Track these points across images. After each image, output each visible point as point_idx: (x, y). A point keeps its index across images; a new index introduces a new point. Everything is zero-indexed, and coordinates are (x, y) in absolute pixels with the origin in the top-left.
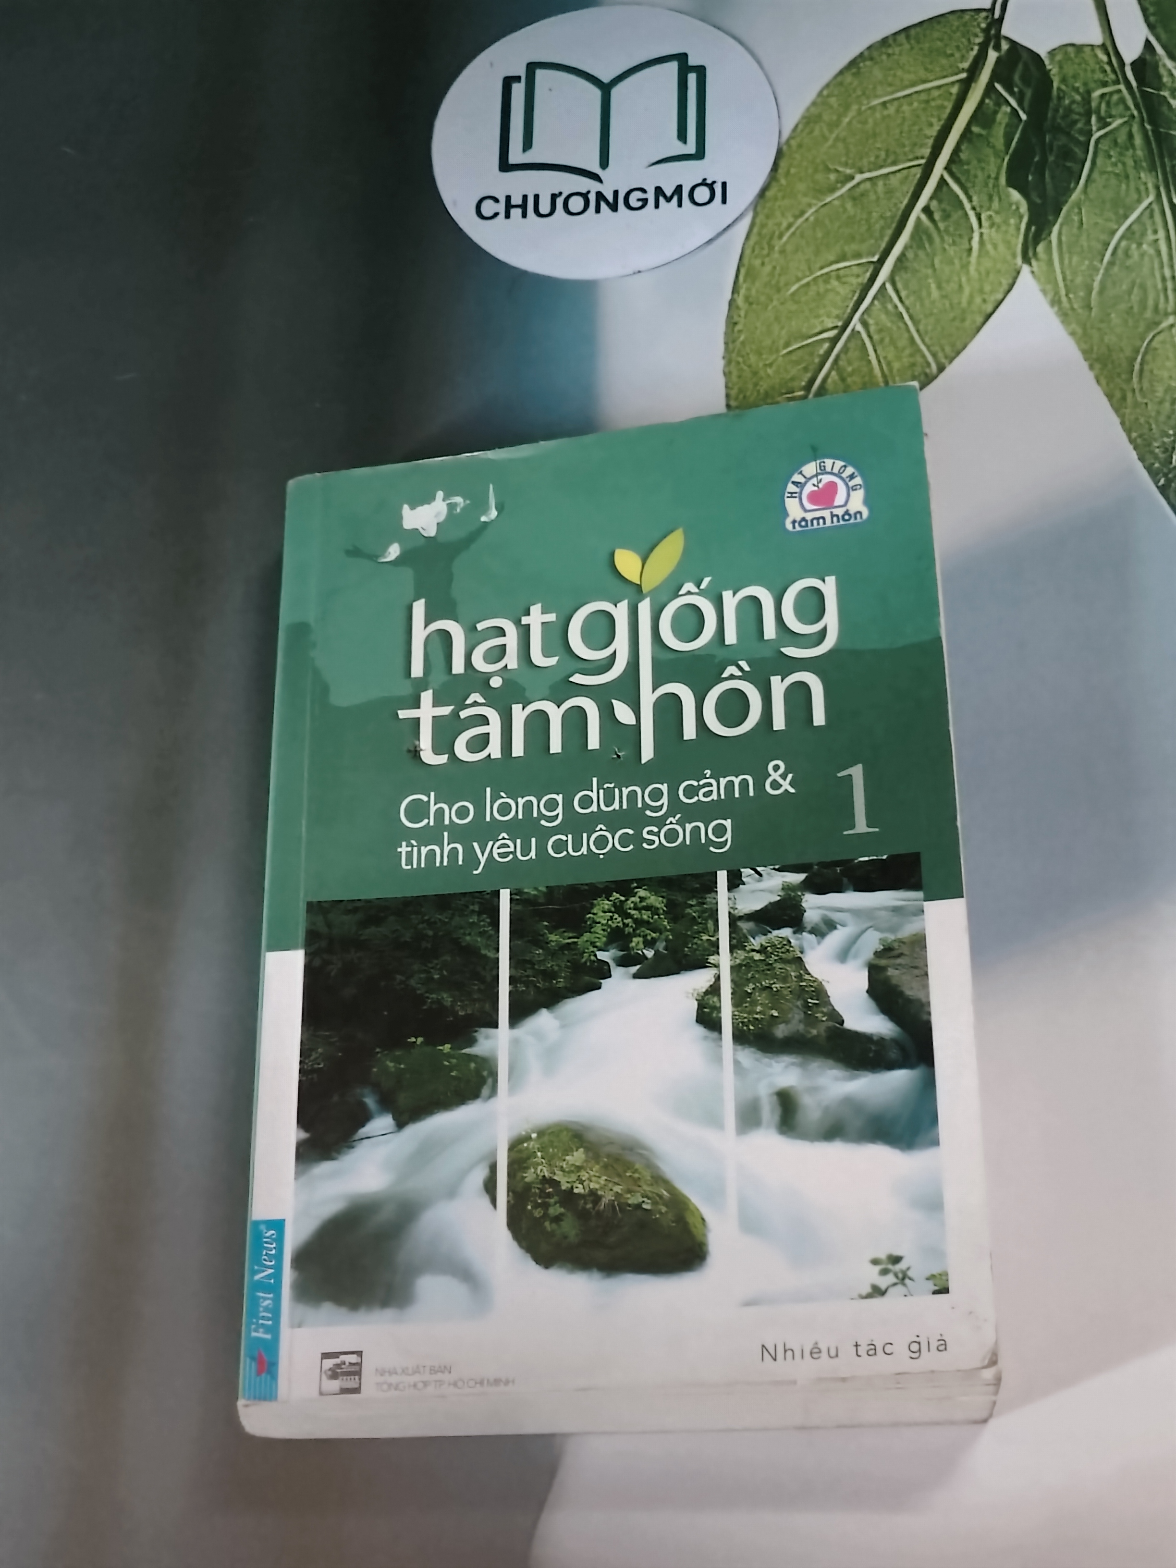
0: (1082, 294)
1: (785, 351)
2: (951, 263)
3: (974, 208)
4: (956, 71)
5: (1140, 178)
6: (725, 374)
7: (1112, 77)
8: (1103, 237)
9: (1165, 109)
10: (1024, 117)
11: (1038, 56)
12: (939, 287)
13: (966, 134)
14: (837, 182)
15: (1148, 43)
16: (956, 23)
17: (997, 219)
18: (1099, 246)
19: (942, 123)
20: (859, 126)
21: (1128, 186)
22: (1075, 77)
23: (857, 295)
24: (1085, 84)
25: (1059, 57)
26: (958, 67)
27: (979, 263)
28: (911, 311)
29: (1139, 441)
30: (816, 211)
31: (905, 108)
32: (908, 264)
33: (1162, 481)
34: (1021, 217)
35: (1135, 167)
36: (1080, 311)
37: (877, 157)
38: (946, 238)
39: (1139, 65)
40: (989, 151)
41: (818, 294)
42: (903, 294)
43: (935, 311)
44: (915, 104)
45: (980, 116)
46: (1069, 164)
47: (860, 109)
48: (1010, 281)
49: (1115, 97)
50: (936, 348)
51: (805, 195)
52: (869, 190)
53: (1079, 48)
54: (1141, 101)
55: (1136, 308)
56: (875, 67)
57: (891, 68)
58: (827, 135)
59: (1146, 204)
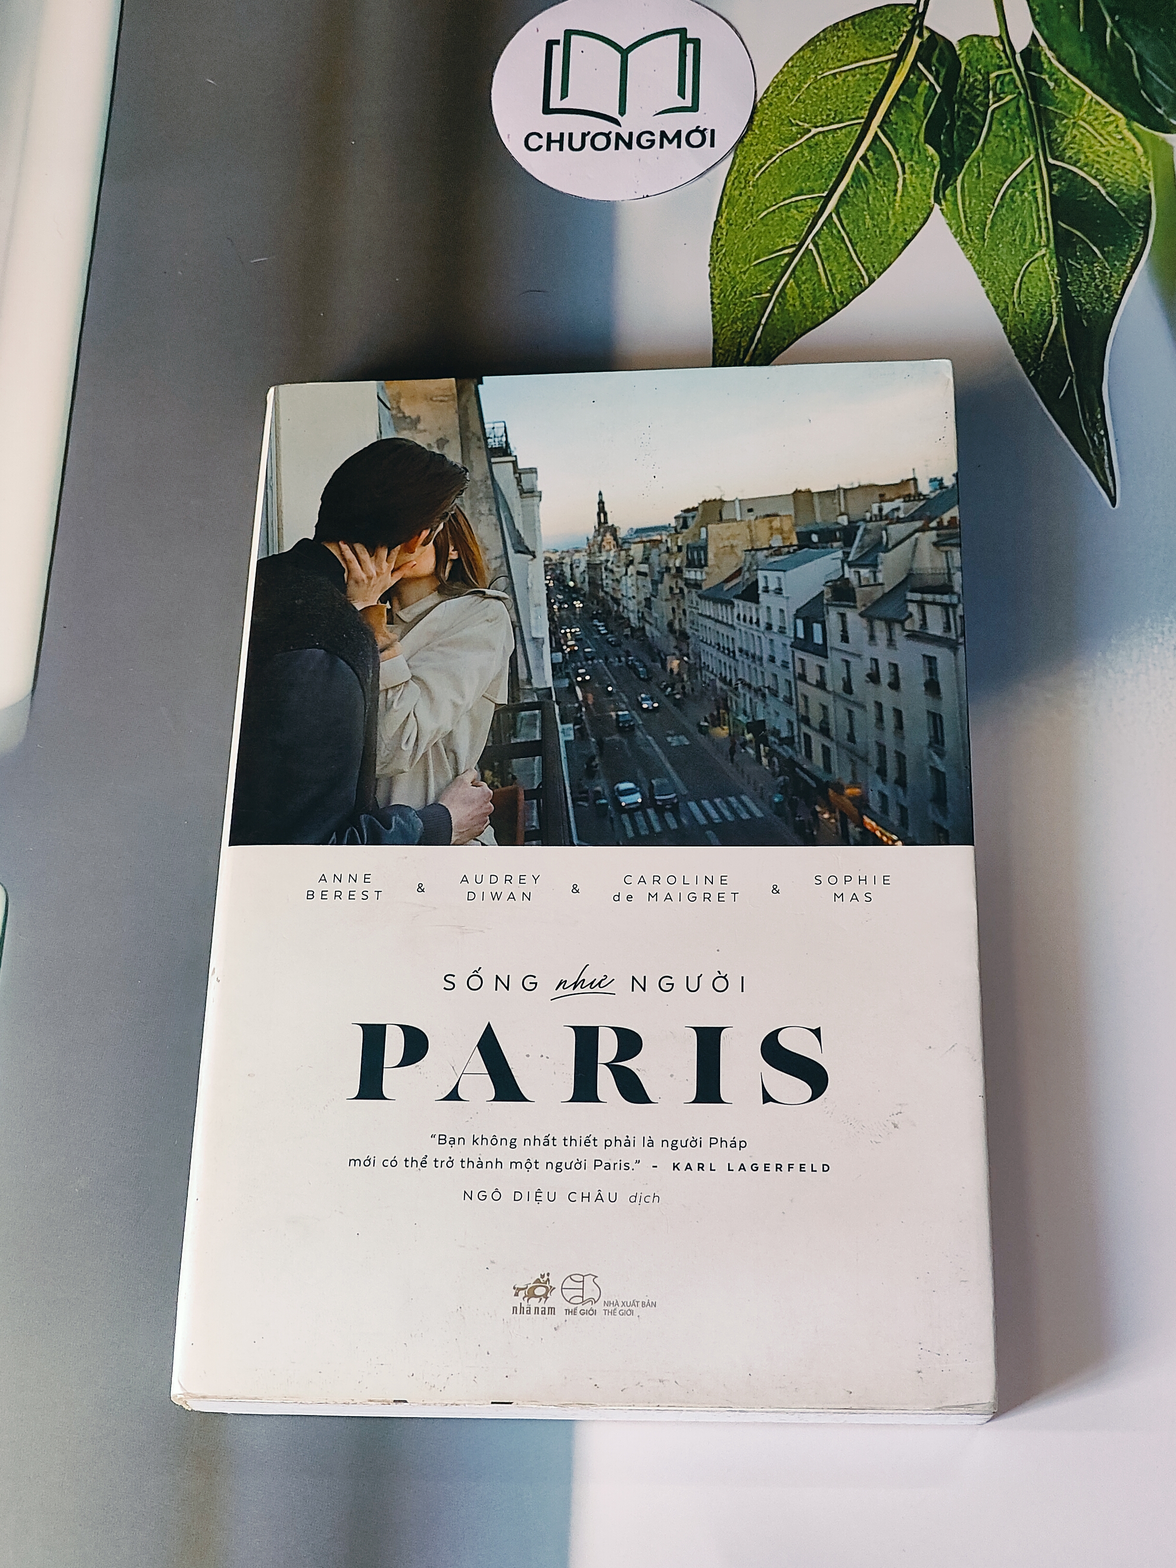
0: (978, 228)
1: (755, 263)
2: (882, 199)
3: (899, 159)
4: (890, 52)
5: (1024, 141)
6: (710, 277)
7: (1007, 62)
8: (996, 185)
9: (1044, 88)
10: (939, 90)
11: (949, 44)
12: (872, 218)
13: (895, 101)
14: (798, 133)
15: (1033, 36)
16: (890, 15)
17: (917, 167)
18: (992, 192)
19: (877, 91)
20: (816, 91)
21: (1014, 147)
22: (977, 60)
23: (810, 221)
24: (986, 67)
25: (965, 46)
26: (890, 49)
27: (901, 200)
28: (850, 236)
29: (1016, 342)
30: (781, 155)
31: (850, 78)
32: (849, 199)
33: (1033, 373)
34: (934, 167)
35: (1020, 133)
36: (976, 241)
37: (828, 116)
38: (878, 180)
39: (1026, 55)
40: (912, 115)
42: (845, 222)
43: (868, 236)
44: (858, 76)
45: (904, 88)
46: (970, 128)
47: (816, 77)
48: (925, 216)
49: (1007, 78)
50: (869, 266)
51: (772, 143)
52: (821, 141)
53: (982, 39)
54: (1026, 83)
55: (1018, 240)
56: (828, 46)
57: (840, 47)
58: (791, 97)
59: (1027, 160)
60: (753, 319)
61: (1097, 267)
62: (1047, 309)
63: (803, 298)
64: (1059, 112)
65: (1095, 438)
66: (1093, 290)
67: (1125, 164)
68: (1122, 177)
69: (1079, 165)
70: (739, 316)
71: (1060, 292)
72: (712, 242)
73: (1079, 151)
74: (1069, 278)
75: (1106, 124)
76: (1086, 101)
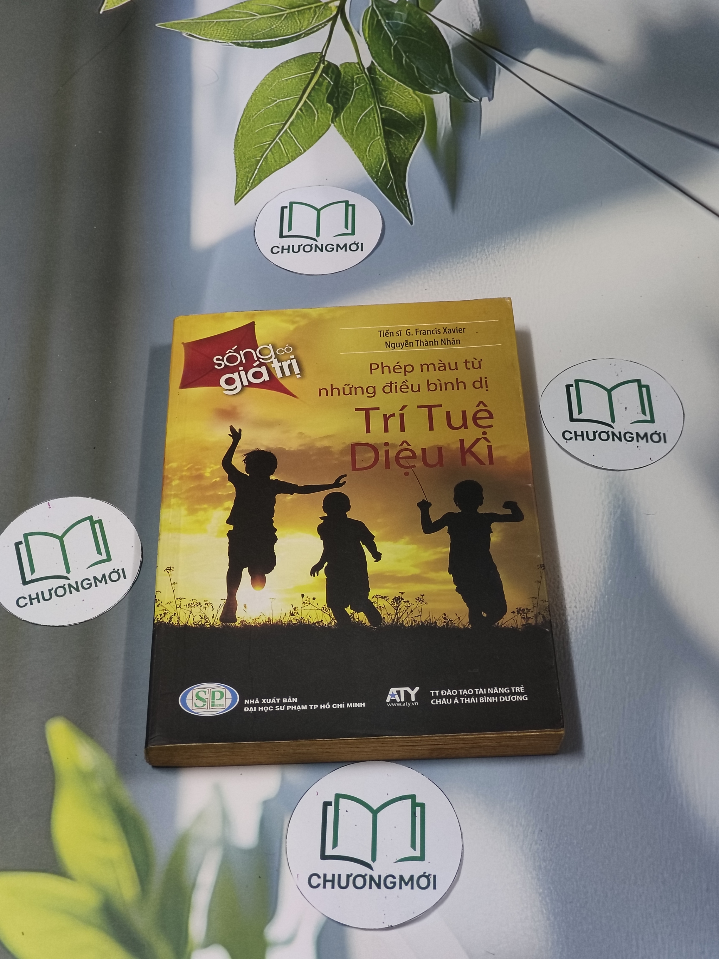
0: (350, 131)
1: (253, 147)
2: (309, 123)
3: (315, 109)
5: (369, 100)
6: (234, 153)
7: (361, 72)
8: (358, 116)
9: (377, 81)
10: (332, 83)
11: (337, 66)
12: (305, 130)
13: (313, 88)
14: (271, 102)
15: (372, 62)
16: (310, 57)
17: (323, 112)
18: (356, 118)
19: (306, 85)
20: (279, 86)
21: (365, 103)
22: (349, 72)
23: (278, 132)
24: (352, 74)
25: (343, 66)
26: (311, 69)
27: (317, 123)
28: (295, 136)
29: (368, 169)
30: (265, 110)
31: (293, 81)
32: (294, 124)
34: (331, 111)
35: (368, 97)
36: (350, 136)
37: (284, 95)
38: (307, 116)
39: (369, 69)
40: (320, 93)
41: (265, 132)
42: (293, 132)
43: (303, 136)
44: (297, 80)
45: (317, 83)
46: (347, 96)
47: (279, 81)
48: (328, 128)
50: (304, 146)
51: (260, 106)
52: (281, 104)
53: (350, 64)
54: (370, 79)
55: (368, 134)
56: (284, 69)
57: (289, 70)
58: (268, 89)
59: (371, 107)
60: (253, 167)
61: (402, 142)
62: (381, 157)
63: (275, 159)
64: (384, 89)
65: (403, 202)
66: (400, 149)
67: (413, 106)
68: (412, 110)
69: (393, 107)
70: (247, 166)
71: (386, 151)
72: (235, 140)
73: (393, 102)
74: (390, 146)
75: (404, 92)
76: (396, 84)
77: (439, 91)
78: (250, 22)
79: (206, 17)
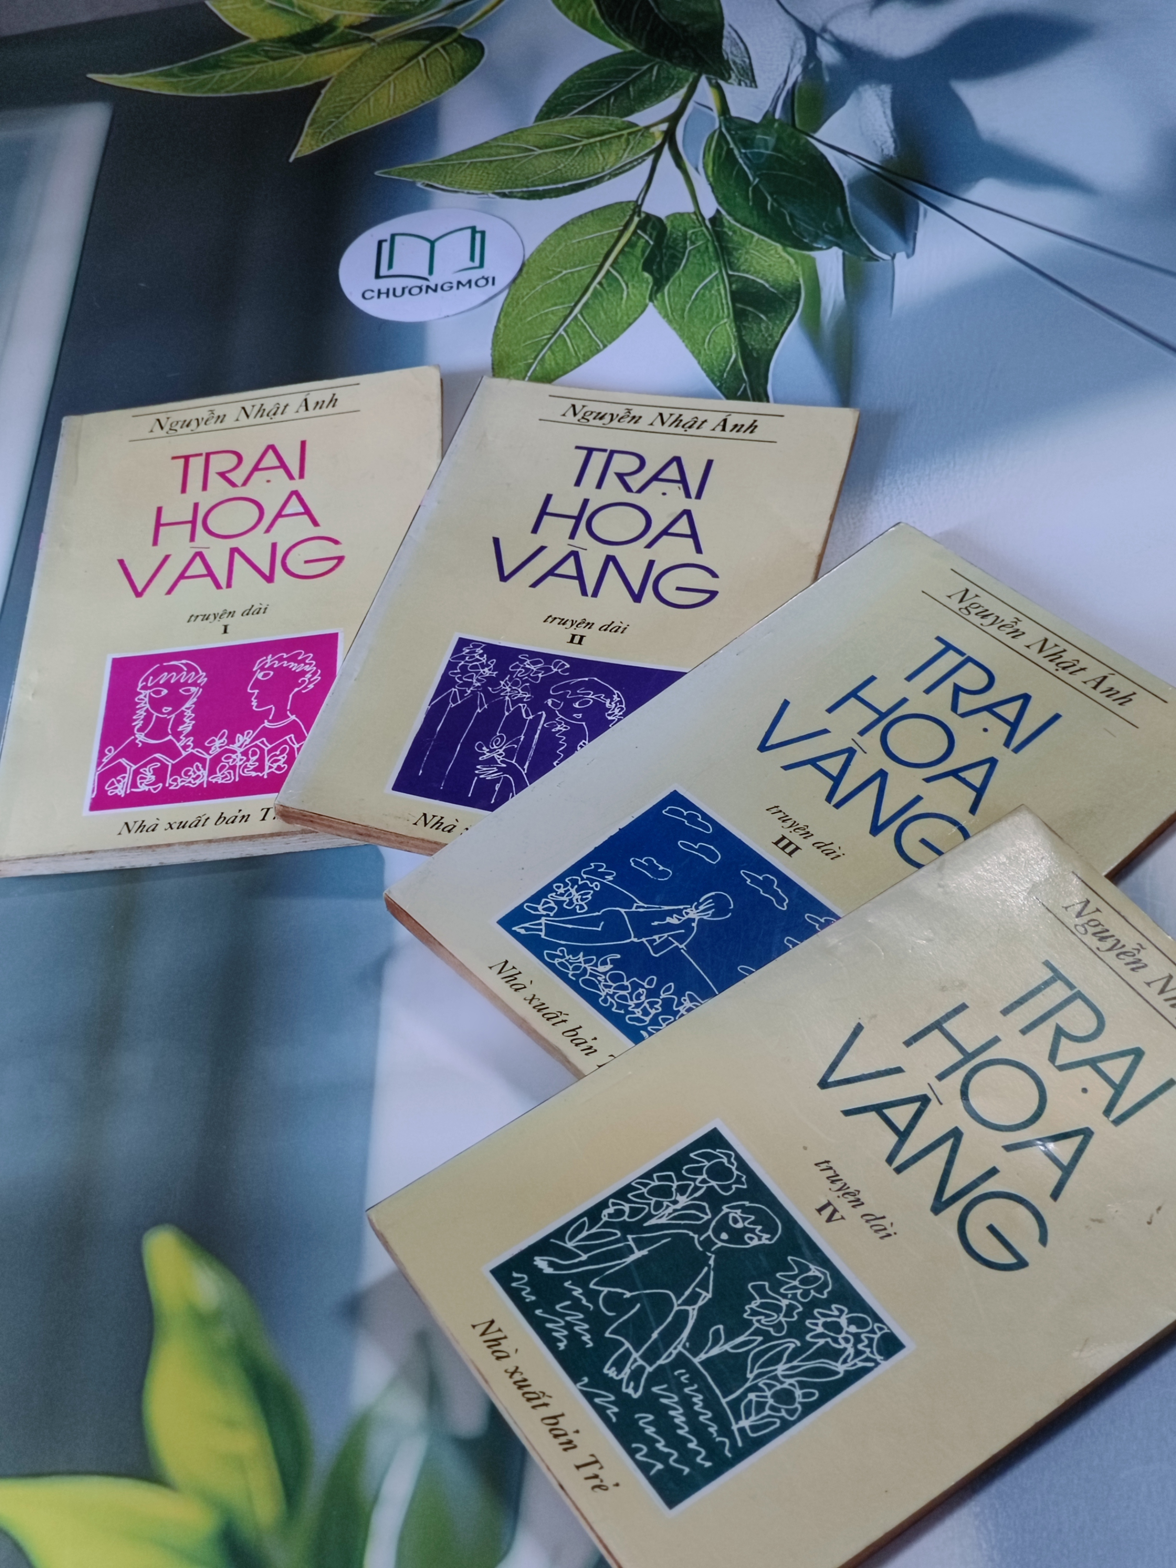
0: (680, 313)
1: (523, 345)
2: (612, 303)
3: (624, 281)
4: (617, 227)
5: (711, 264)
7: (698, 224)
8: (691, 289)
9: (725, 236)
10: (652, 243)
11: (659, 220)
12: (605, 314)
13: (622, 251)
14: (554, 274)
15: (717, 210)
16: (618, 208)
17: (637, 285)
18: (689, 292)
19: (609, 247)
20: (566, 251)
21: (705, 268)
22: (679, 225)
23: (562, 318)
24: (684, 228)
25: (671, 219)
26: (617, 225)
27: (626, 303)
28: (590, 324)
29: (707, 369)
30: (543, 287)
31: (590, 242)
32: (589, 306)
33: (718, 385)
34: (648, 283)
35: (709, 260)
36: (678, 319)
37: (575, 263)
38: (609, 293)
39: (713, 220)
40: (632, 257)
41: (543, 321)
42: (587, 318)
43: (603, 324)
44: (595, 241)
45: (629, 243)
46: (675, 261)
47: (566, 244)
48: (643, 309)
50: (603, 339)
51: (537, 281)
52: (570, 277)
53: (681, 212)
54: (713, 234)
55: (707, 317)
56: (575, 227)
57: (582, 225)
58: (550, 255)
59: (714, 274)
61: (763, 325)
62: (728, 350)
63: (556, 359)
64: (735, 246)
66: (760, 336)
67: (782, 271)
68: (781, 277)
69: (750, 273)
70: (512, 373)
71: (737, 341)
72: (493, 336)
73: (750, 266)
74: (744, 333)
75: (768, 251)
76: (755, 239)
77: (825, 245)
78: (524, 161)
79: (454, 157)
